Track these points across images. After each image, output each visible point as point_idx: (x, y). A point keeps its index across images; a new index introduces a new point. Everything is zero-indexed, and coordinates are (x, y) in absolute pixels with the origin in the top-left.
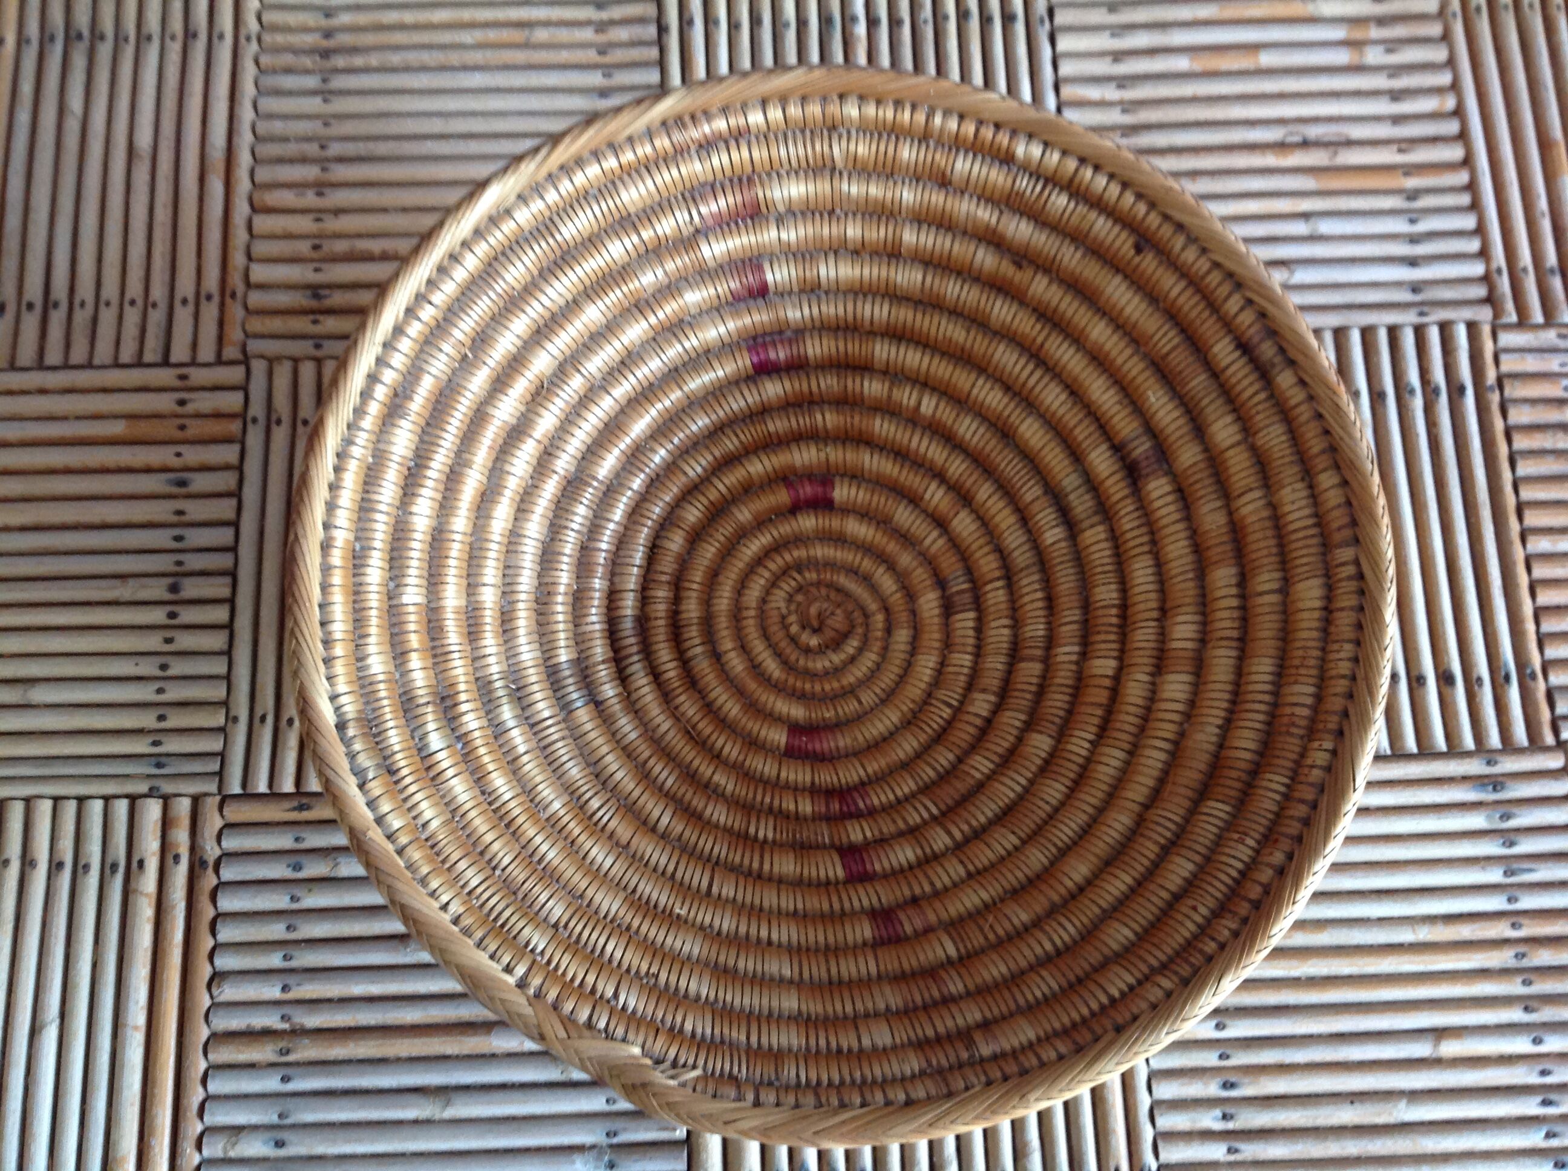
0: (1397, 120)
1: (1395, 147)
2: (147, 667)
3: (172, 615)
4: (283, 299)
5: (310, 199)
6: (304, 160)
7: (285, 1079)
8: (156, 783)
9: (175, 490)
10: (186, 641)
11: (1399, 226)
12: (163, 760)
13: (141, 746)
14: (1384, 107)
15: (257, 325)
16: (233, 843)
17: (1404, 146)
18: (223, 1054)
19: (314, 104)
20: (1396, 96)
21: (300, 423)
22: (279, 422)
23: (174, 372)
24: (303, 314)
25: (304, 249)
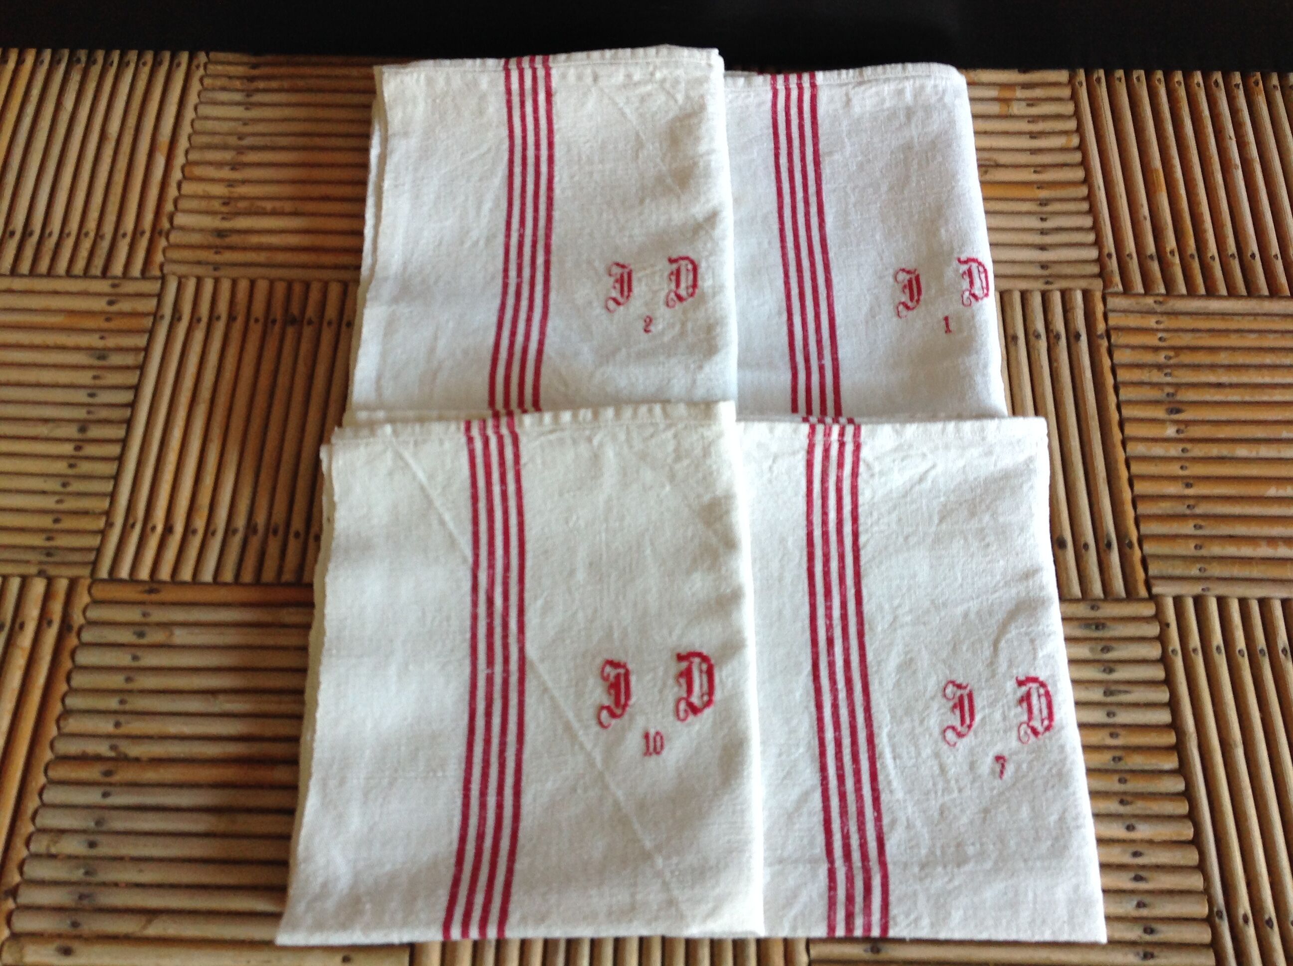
0: (1034, 151)
1: (1032, 170)
2: (53, 485)
3: (78, 448)
4: (195, 238)
5: (226, 173)
6: (225, 147)
7: (105, 795)
8: (44, 567)
9: (96, 363)
10: (85, 467)
11: (1035, 223)
12: (53, 551)
13: (38, 541)
14: (1026, 143)
15: (175, 254)
16: (95, 614)
17: (1039, 169)
18: (60, 772)
19: (238, 112)
20: (1033, 135)
21: (194, 320)
22: (180, 319)
23: (110, 282)
24: (208, 247)
25: (216, 205)
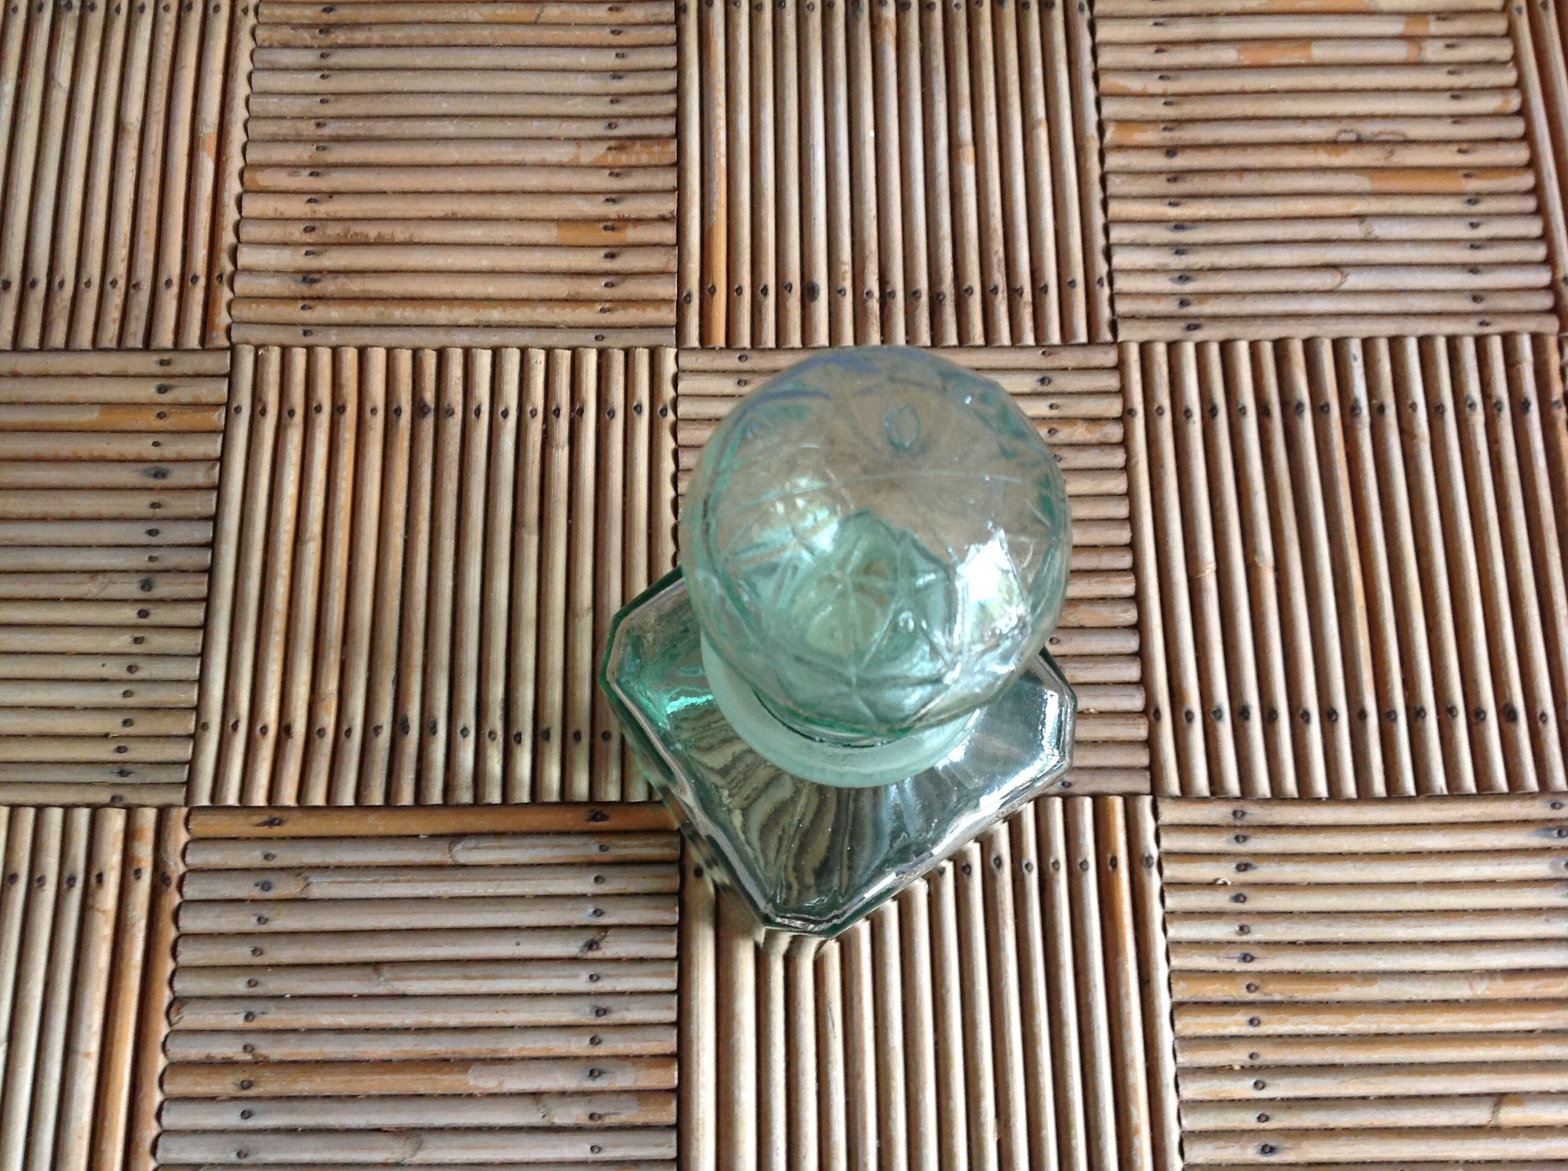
0: (1457, 119)
1: (1455, 148)
2: (115, 669)
3: (143, 613)
4: (270, 285)
5: (304, 180)
6: (298, 140)
7: (246, 1115)
8: (119, 791)
9: (152, 482)
10: (158, 642)
12: (128, 767)
13: (104, 753)
15: (243, 311)
16: (198, 857)
17: (1464, 146)
18: (180, 1085)
19: (311, 82)
20: (1457, 93)
21: (285, 414)
22: (264, 412)
23: (156, 358)
24: (293, 299)
25: (296, 232)
